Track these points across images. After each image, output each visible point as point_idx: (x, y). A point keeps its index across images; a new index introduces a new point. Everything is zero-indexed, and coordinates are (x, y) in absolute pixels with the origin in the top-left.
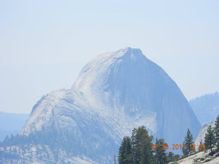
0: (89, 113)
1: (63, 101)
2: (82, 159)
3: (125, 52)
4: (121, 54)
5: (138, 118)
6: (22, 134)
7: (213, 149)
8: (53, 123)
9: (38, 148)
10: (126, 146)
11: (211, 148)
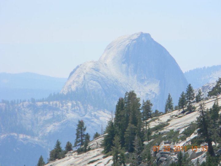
0: (111, 79)
1: (92, 70)
2: (105, 112)
3: (139, 35)
4: (136, 37)
5: (146, 84)
6: (61, 93)
7: (184, 109)
8: (84, 86)
9: (72, 104)
10: (120, 105)
11: (183, 108)
